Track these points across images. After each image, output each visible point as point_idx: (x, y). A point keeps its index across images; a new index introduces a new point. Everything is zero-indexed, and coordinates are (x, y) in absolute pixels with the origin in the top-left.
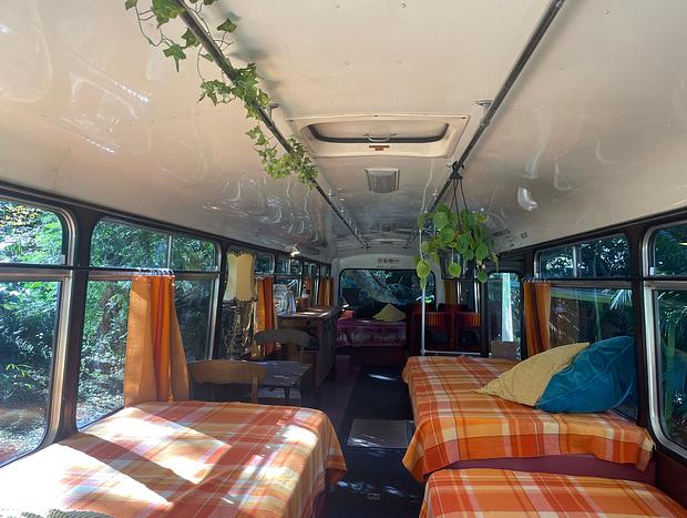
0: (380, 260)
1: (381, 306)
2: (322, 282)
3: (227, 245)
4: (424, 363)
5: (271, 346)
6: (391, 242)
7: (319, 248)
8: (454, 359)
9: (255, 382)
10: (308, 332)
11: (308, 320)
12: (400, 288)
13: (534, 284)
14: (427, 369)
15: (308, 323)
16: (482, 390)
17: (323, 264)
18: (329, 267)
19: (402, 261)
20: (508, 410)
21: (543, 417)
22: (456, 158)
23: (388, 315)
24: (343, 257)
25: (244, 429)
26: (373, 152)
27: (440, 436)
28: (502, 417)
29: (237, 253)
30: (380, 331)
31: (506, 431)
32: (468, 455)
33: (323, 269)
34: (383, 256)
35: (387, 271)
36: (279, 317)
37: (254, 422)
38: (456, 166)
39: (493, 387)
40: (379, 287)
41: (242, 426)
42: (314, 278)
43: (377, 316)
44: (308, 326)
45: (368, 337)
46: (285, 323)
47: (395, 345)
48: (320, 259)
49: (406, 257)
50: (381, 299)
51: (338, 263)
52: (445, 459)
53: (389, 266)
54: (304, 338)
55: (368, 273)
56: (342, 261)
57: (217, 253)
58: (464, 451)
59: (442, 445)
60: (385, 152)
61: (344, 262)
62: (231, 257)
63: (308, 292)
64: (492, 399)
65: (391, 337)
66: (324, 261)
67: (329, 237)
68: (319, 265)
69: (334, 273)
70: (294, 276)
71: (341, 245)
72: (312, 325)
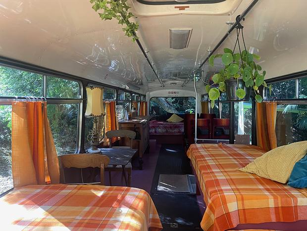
0: (169, 93)
1: (170, 115)
2: (142, 103)
3: (86, 83)
4: (200, 148)
5: (115, 138)
6: (176, 83)
7: (139, 86)
8: (216, 145)
9: (102, 167)
10: (135, 131)
11: (135, 124)
12: (178, 106)
13: (265, 103)
14: (203, 153)
15: (135, 125)
16: (244, 169)
17: (142, 95)
18: (145, 96)
19: (181, 93)
20: (268, 187)
21: (295, 193)
22: (240, 12)
23: (174, 119)
24: (151, 91)
25: (89, 213)
26: (177, 11)
27: (226, 208)
28: (267, 193)
29: (92, 88)
30: (171, 127)
31: (271, 204)
32: (245, 220)
33: (142, 97)
34: (171, 90)
35: (173, 98)
36: (119, 123)
37: (96, 205)
38: (239, 19)
39: (251, 168)
40: (169, 106)
41: (87, 209)
42: (138, 102)
43: (168, 120)
44: (134, 127)
45: (164, 131)
46: (123, 126)
47: (178, 134)
48: (140, 92)
49: (182, 91)
50: (170, 111)
51: (149, 94)
52: (231, 223)
53: (174, 95)
54: (133, 134)
55: (163, 99)
56: (151, 93)
57: (80, 88)
58: (242, 217)
59: (228, 214)
60: (186, 11)
61: (152, 94)
62: (88, 89)
63: (135, 109)
64: (252, 177)
65: (176, 130)
66: (142, 93)
67: (144, 81)
68: (140, 95)
69: (147, 99)
70: (127, 101)
71: (150, 85)
72: (137, 126)
